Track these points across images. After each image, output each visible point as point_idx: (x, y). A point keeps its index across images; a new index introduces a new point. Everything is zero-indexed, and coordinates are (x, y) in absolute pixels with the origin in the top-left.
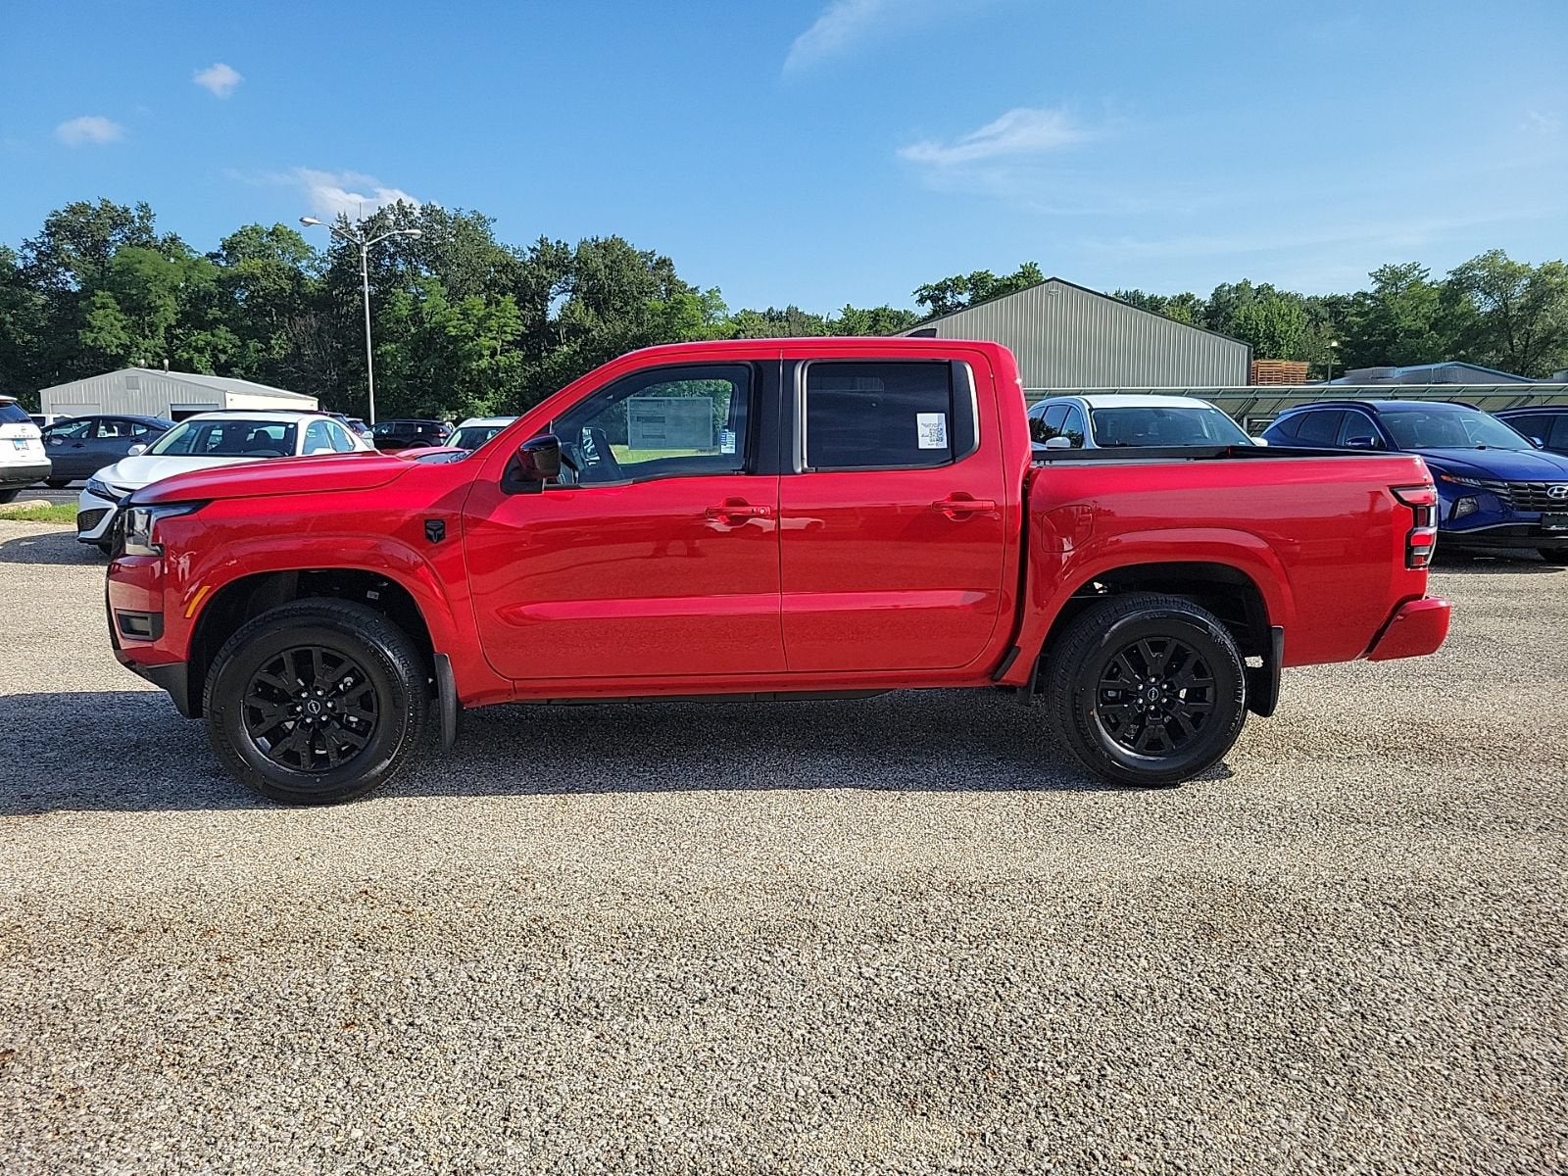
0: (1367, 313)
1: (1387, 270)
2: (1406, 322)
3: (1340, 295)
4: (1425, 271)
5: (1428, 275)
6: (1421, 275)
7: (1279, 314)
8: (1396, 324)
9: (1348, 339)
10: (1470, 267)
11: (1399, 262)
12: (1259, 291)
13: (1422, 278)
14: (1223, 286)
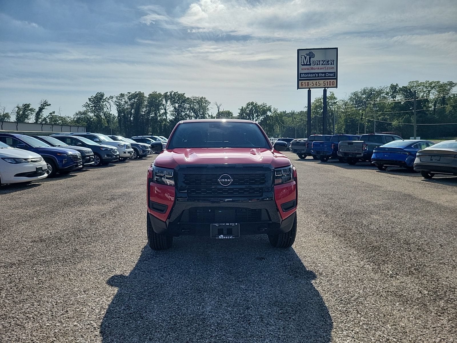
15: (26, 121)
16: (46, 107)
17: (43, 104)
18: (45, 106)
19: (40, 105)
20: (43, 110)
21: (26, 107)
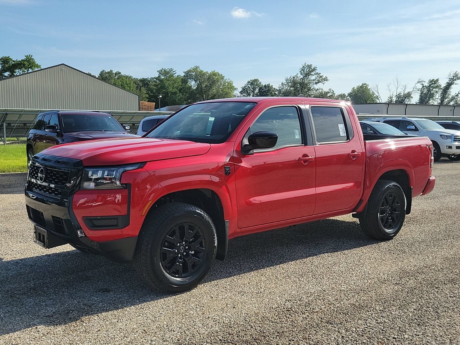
0: (158, 85)
1: (163, 70)
2: (171, 89)
3: (145, 78)
4: (175, 71)
5: (176, 73)
6: (174, 73)
7: (126, 83)
8: (167, 90)
9: (152, 94)
10: (190, 71)
11: (167, 68)
12: (116, 74)
13: (174, 74)
14: (103, 71)
15: (431, 102)
16: (456, 82)
17: (453, 78)
18: (455, 80)
19: (449, 79)
20: (452, 86)
21: (434, 83)
